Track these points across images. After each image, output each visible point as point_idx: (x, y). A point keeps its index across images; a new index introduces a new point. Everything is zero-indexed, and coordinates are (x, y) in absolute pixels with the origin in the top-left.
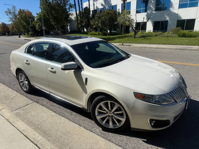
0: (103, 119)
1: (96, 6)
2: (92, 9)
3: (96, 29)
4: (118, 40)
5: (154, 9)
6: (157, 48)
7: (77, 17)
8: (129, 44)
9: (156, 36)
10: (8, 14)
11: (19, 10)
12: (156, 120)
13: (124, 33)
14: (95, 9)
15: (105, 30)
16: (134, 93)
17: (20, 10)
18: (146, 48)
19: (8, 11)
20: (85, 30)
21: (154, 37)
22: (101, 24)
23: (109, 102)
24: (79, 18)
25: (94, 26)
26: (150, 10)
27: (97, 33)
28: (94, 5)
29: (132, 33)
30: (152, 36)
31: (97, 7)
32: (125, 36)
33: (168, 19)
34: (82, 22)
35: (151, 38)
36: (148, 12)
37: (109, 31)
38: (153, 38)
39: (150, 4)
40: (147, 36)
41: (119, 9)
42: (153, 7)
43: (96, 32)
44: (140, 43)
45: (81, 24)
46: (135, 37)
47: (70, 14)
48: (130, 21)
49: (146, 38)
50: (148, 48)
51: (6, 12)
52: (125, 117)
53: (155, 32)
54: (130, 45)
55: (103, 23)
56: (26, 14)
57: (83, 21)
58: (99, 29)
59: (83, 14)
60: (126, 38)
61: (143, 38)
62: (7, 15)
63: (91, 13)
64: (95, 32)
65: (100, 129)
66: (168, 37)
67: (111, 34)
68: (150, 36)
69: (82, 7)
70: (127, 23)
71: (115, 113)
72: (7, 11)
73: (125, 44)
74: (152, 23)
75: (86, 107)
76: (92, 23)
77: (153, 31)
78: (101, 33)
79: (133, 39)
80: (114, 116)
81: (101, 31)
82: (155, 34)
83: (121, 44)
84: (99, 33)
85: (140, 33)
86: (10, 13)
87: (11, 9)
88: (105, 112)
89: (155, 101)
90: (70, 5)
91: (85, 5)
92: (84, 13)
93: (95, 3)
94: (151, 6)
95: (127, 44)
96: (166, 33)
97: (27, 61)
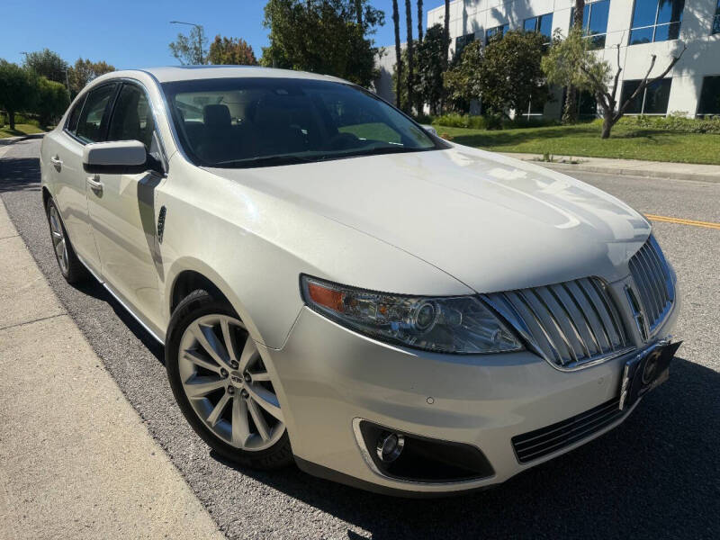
1: (475, 20)
2: (456, 31)
3: (463, 106)
4: (534, 143)
5: (709, 27)
6: (690, 177)
7: (400, 63)
8: (574, 159)
9: (703, 132)
10: (180, 53)
11: (214, 41)
12: (410, 438)
13: (571, 121)
14: (470, 30)
15: (496, 110)
16: (302, 276)
17: (218, 41)
18: (641, 173)
19: (179, 43)
20: (427, 110)
21: (692, 136)
22: (483, 84)
23: (225, 321)
25: (456, 94)
26: (690, 30)
27: (466, 118)
28: (465, 16)
29: (600, 121)
30: (683, 132)
31: (475, 25)
32: (569, 132)
34: (414, 80)
36: (681, 37)
37: (512, 114)
38: (688, 140)
39: (694, 7)
40: (661, 132)
41: (558, 30)
42: (705, 17)
43: (462, 115)
44: (621, 157)
45: (410, 89)
46: (607, 135)
47: (376, 50)
49: (656, 138)
50: (650, 173)
51: (172, 46)
53: (702, 117)
54: (574, 163)
55: (491, 82)
56: (235, 54)
57: (419, 77)
58: (475, 107)
59: (420, 49)
60: (570, 139)
61: (642, 139)
62: (176, 56)
63: (453, 46)
64: (457, 117)
67: (520, 122)
68: (673, 132)
69: (420, 27)
70: (579, 77)
71: (254, 377)
72: (175, 44)
73: (556, 157)
74: (695, 83)
76: (448, 84)
77: (696, 117)
78: (480, 118)
79: (598, 140)
80: (251, 393)
81: (483, 112)
83: (542, 157)
84: (473, 118)
86: (185, 49)
87: (188, 35)
88: (218, 370)
90: (368, 12)
91: (434, 17)
92: (426, 46)
93: (470, 11)
94: (698, 16)
95: (567, 158)
97: (57, 159)
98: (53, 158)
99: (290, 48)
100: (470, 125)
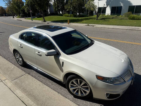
0: (74, 90)
3: (69, 12)
4: (84, 21)
6: (113, 28)
7: (55, 3)
8: (93, 25)
15: (75, 13)
16: (96, 75)
18: (105, 28)
20: (61, 13)
21: (111, 19)
22: (73, 8)
23: (79, 80)
24: (56, 3)
25: (67, 10)
27: (70, 15)
29: (95, 16)
30: (110, 19)
32: (90, 18)
33: (122, 5)
34: (58, 7)
35: (109, 20)
37: (78, 14)
38: (111, 20)
40: (106, 18)
43: (69, 14)
44: (100, 24)
45: (58, 8)
46: (97, 19)
48: (94, 7)
49: (105, 20)
50: (106, 28)
52: (89, 90)
53: (112, 15)
55: (74, 8)
58: (71, 12)
60: (91, 20)
61: (103, 20)
62: (4, 1)
65: (72, 96)
66: (121, 19)
67: (80, 16)
70: (92, 9)
71: (83, 87)
73: (90, 25)
74: (110, 8)
75: (63, 81)
76: (66, 8)
77: (111, 14)
78: (72, 15)
80: (82, 89)
81: (72, 13)
82: (112, 17)
83: (87, 24)
84: (71, 15)
85: (101, 16)
88: (76, 86)
89: (111, 81)
95: (91, 25)
96: (120, 16)
97: (21, 45)
98: (19, 45)
99: (34, 2)
100: (71, 16)
